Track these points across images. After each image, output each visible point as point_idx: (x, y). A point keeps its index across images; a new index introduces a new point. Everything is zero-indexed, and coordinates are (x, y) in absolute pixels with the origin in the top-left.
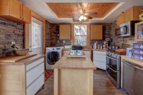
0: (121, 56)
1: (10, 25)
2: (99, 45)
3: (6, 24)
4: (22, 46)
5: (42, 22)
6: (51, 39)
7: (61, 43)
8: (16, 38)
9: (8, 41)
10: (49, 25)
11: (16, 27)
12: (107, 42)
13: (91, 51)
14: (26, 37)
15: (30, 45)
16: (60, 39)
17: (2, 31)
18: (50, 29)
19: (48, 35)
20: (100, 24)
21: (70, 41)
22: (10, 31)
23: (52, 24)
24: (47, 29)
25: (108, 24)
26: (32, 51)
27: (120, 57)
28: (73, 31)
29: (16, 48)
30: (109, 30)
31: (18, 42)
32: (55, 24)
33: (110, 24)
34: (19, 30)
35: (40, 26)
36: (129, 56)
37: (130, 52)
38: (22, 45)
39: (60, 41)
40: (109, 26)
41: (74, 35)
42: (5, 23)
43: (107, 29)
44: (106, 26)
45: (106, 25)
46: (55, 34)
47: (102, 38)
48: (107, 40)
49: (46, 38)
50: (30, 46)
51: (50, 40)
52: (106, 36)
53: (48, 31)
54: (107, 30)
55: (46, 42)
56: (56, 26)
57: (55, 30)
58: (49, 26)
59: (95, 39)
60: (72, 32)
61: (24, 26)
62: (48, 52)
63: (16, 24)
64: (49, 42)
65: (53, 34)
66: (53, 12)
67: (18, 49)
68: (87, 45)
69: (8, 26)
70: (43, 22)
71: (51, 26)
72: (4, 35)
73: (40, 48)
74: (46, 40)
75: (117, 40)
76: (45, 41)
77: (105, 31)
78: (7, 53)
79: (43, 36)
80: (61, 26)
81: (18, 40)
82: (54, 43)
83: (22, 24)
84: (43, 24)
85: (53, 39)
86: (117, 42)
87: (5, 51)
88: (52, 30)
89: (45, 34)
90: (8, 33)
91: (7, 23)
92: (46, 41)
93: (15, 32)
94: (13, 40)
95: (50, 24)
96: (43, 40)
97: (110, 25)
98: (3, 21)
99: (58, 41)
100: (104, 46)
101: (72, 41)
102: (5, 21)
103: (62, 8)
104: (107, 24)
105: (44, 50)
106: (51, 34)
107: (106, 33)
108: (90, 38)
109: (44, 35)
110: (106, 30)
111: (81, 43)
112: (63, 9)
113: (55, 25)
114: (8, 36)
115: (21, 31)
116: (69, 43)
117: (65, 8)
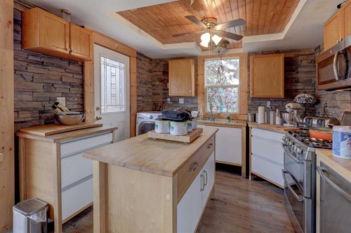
0: (318, 151)
1: (52, 65)
2: (272, 114)
3: (45, 64)
4: (80, 107)
5: (128, 58)
6: (153, 94)
7: (175, 105)
8: (67, 91)
9: (48, 95)
10: (147, 64)
11: (65, 69)
12: (299, 106)
13: (245, 129)
14: (87, 89)
15: (96, 105)
16: (170, 95)
17: (37, 77)
18: (150, 71)
19: (144, 86)
20: (278, 52)
21: (195, 101)
22: (53, 77)
23: (155, 60)
24: (141, 71)
25: (309, 49)
26: (100, 118)
27: (314, 156)
28: (203, 75)
29: (61, 109)
30: (311, 69)
31: (71, 99)
32: (161, 60)
33: (313, 51)
34: (72, 75)
35: (123, 65)
36: (339, 154)
37: (343, 139)
38: (79, 104)
39: (173, 100)
40: (312, 58)
41: (206, 85)
42: (43, 62)
43: (304, 66)
44: (300, 58)
45: (298, 56)
46: (161, 84)
47: (282, 94)
48: (299, 98)
49: (137, 92)
50: (98, 109)
51: (150, 96)
52: (300, 86)
53: (146, 76)
54: (304, 70)
55: (138, 101)
56: (164, 65)
57: (161, 73)
58: (147, 66)
59: (260, 94)
60: (200, 77)
61: (82, 66)
62: (141, 124)
63: (65, 64)
64: (148, 102)
65: (157, 83)
66: (142, 31)
67: (62, 111)
68: (240, 111)
69: (49, 68)
70: (130, 56)
71: (154, 65)
72: (42, 84)
73: (125, 112)
74: (138, 96)
75: (333, 99)
76: (135, 99)
77: (297, 73)
78: (48, 119)
79: (131, 86)
80: (172, 65)
81: (70, 95)
82: (159, 105)
83: (79, 63)
84: (130, 61)
85: (158, 94)
86: (335, 107)
87: (44, 115)
88: (154, 73)
89: (135, 84)
90: (48, 81)
91: (47, 63)
92: (141, 98)
93: (64, 79)
94: (60, 94)
95: (151, 60)
96: (131, 96)
97: (313, 54)
98: (38, 59)
99: (169, 100)
100: (286, 116)
101: (199, 100)
102: (43, 60)
103: (156, 21)
104: (303, 50)
105: (133, 117)
106: (154, 83)
107: (301, 80)
108: (249, 92)
109: (133, 84)
110: (300, 69)
111: (224, 105)
112: (161, 23)
113: (161, 63)
114: (50, 86)
115: (75, 76)
116: (192, 103)
117: (163, 20)
